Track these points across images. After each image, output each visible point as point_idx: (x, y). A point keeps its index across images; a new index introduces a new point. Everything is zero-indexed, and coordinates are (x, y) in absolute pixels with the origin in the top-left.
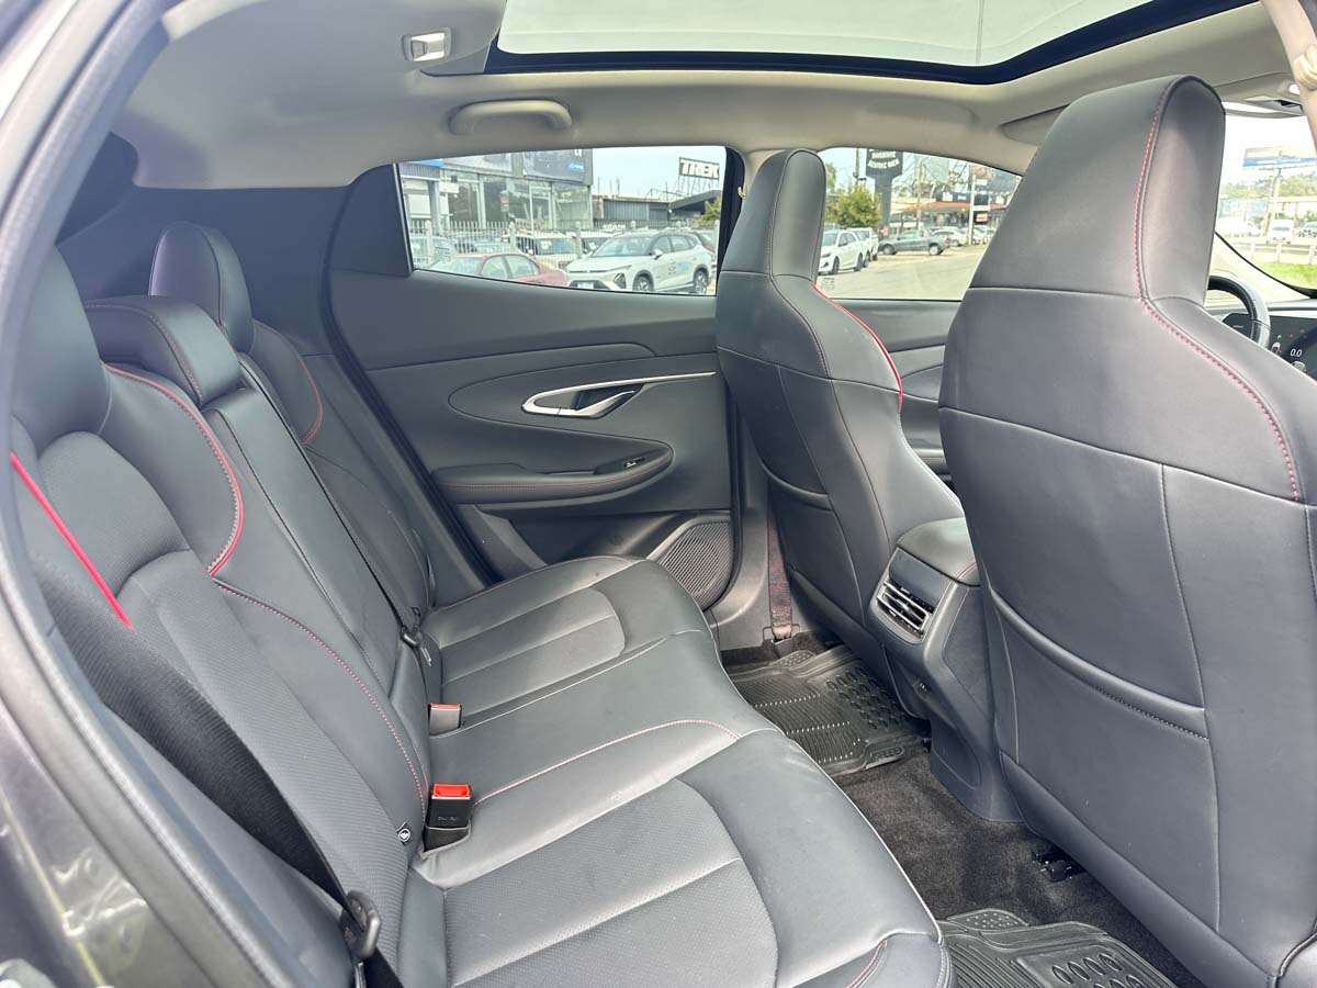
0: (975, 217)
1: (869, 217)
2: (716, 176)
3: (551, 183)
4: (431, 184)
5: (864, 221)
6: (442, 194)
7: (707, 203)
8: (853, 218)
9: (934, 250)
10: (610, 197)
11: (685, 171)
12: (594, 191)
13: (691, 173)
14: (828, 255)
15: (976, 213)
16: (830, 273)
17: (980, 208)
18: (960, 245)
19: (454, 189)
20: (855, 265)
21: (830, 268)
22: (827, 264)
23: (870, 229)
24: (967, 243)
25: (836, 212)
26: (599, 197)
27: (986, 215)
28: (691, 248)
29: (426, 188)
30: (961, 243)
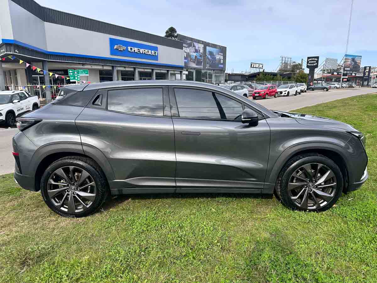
0: (343, 80)
1: (305, 80)
2: (262, 67)
3: (214, 70)
4: (181, 72)
5: (303, 81)
6: (184, 74)
7: (257, 75)
8: (299, 80)
9: (325, 90)
10: (230, 74)
11: (252, 66)
12: (225, 72)
13: (254, 67)
14: (286, 91)
15: (343, 79)
16: (286, 96)
17: (344, 77)
18: (337, 88)
19: (187, 73)
20: (295, 94)
21: (286, 94)
22: (285, 93)
23: (304, 84)
24: (339, 87)
25: (295, 78)
26: (227, 73)
27: (346, 79)
28: (243, 89)
29: (179, 73)
30: (338, 87)
